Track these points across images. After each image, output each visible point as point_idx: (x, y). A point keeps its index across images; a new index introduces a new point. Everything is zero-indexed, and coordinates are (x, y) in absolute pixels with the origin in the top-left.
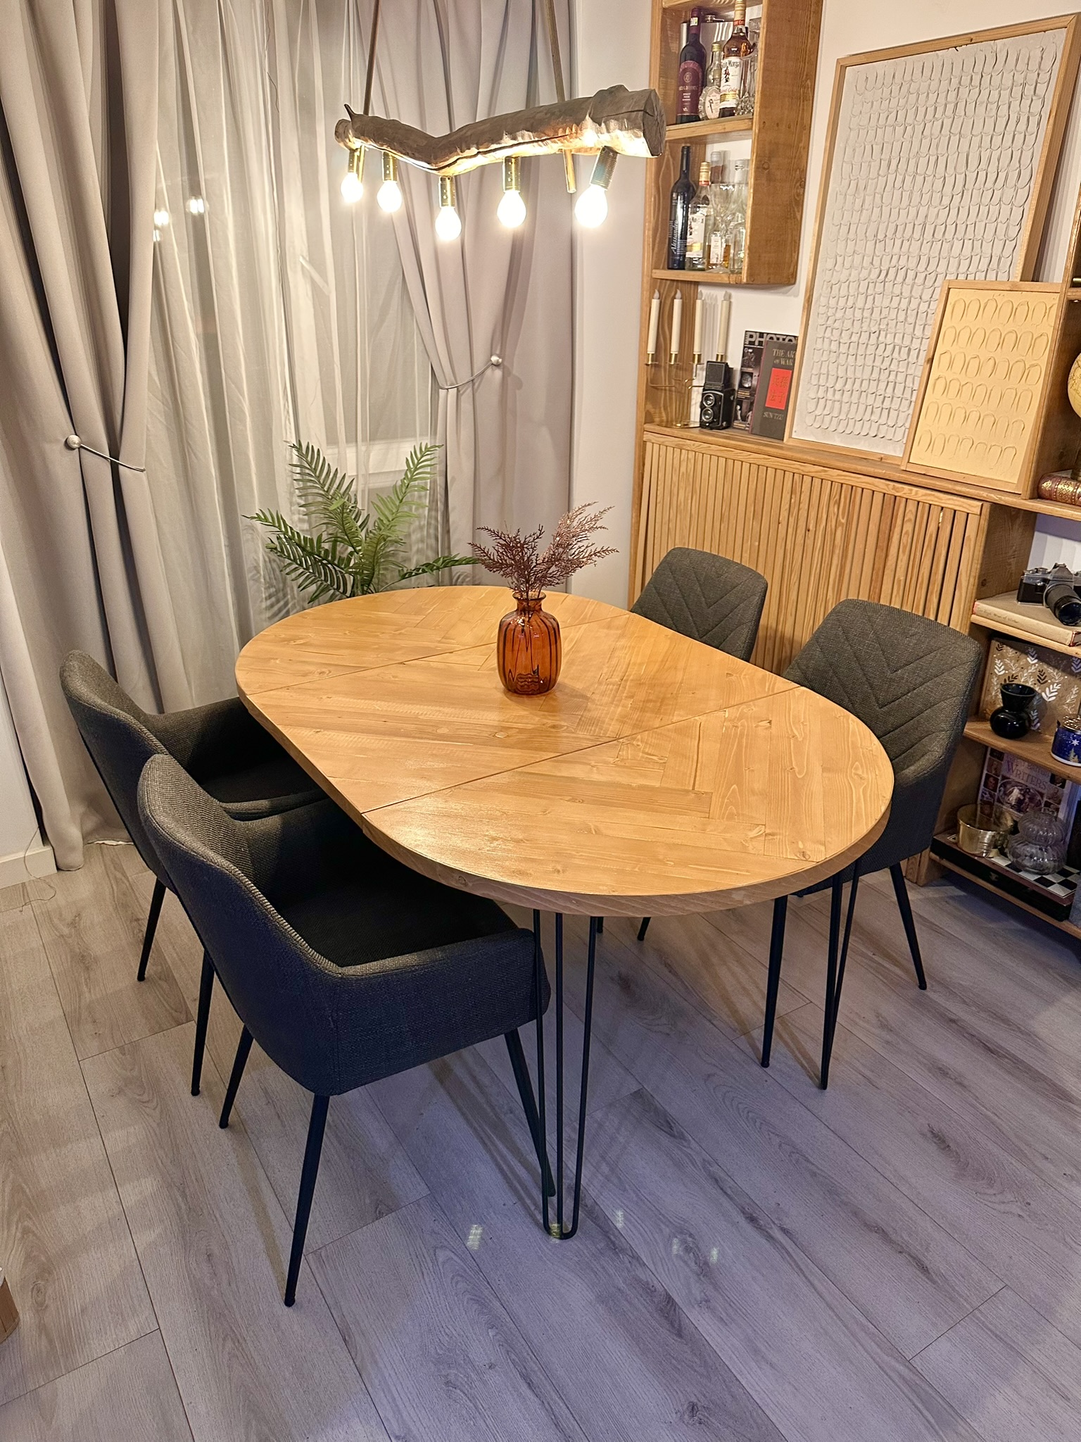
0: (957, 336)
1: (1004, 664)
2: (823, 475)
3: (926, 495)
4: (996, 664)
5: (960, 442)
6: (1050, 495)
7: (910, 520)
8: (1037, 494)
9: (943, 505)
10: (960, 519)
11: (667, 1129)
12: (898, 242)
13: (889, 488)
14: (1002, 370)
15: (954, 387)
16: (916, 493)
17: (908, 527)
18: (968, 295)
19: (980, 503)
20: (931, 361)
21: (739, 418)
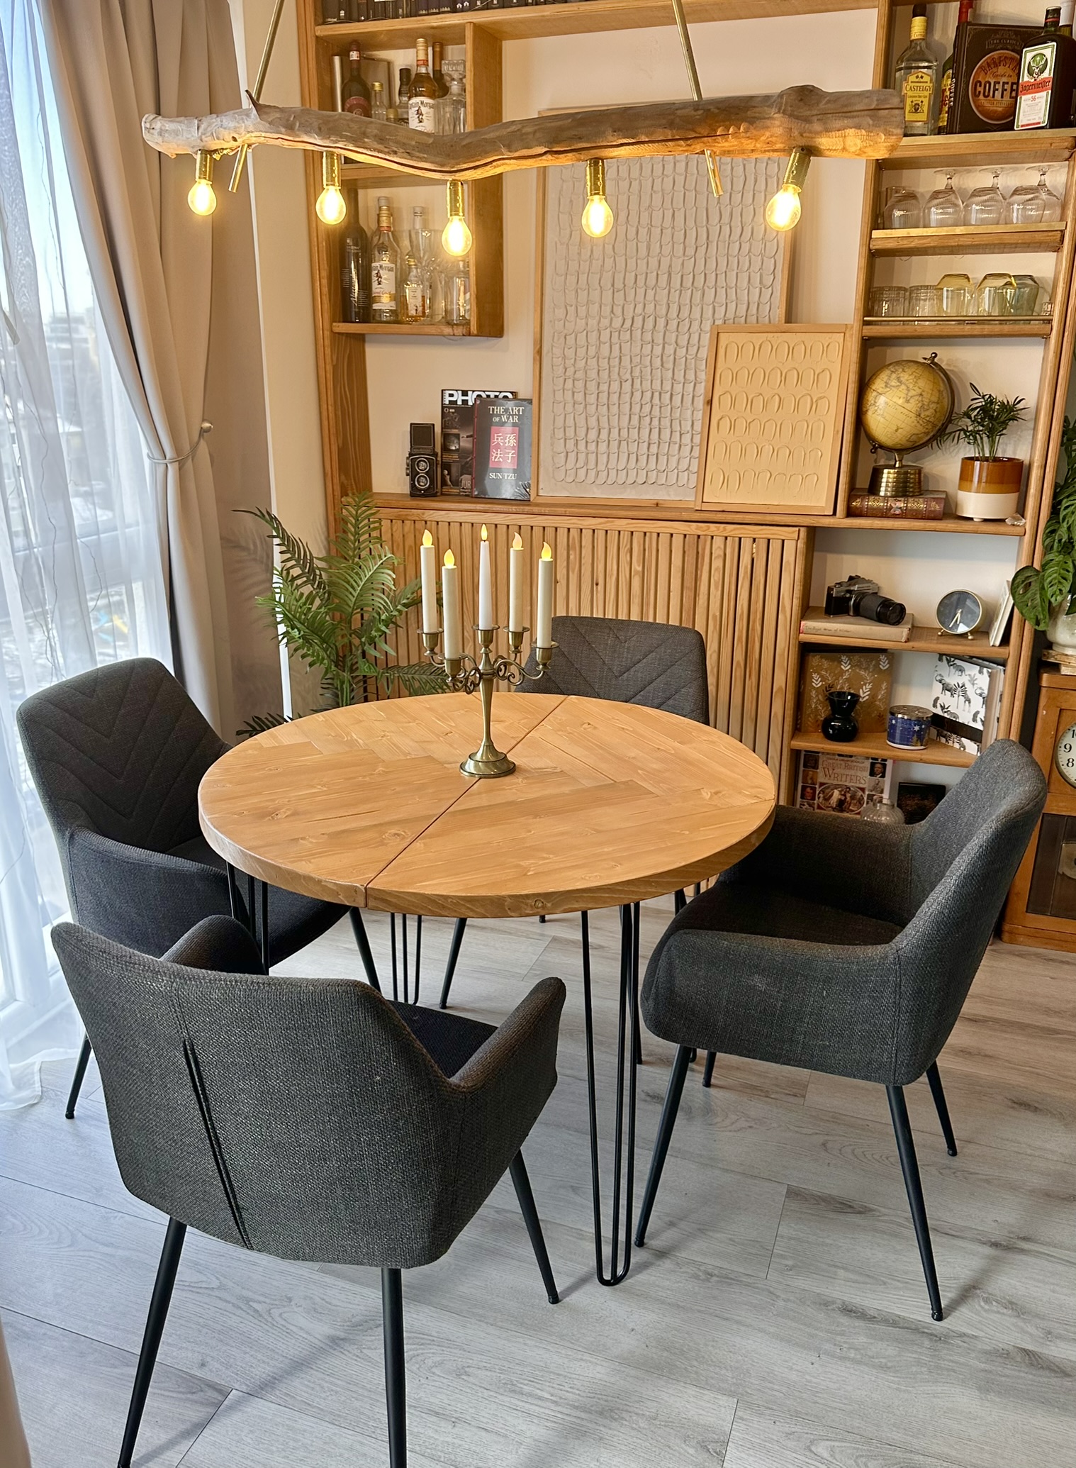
0: (735, 377)
1: (822, 676)
2: (607, 526)
3: (734, 529)
4: (813, 678)
5: (757, 476)
6: (861, 511)
7: (718, 556)
8: (851, 513)
9: (755, 536)
10: (774, 547)
11: (849, 1210)
12: (641, 292)
13: (693, 529)
14: (790, 404)
15: (741, 424)
16: (725, 530)
17: (717, 563)
18: (741, 338)
19: (797, 529)
20: (710, 402)
21: (449, 483)
